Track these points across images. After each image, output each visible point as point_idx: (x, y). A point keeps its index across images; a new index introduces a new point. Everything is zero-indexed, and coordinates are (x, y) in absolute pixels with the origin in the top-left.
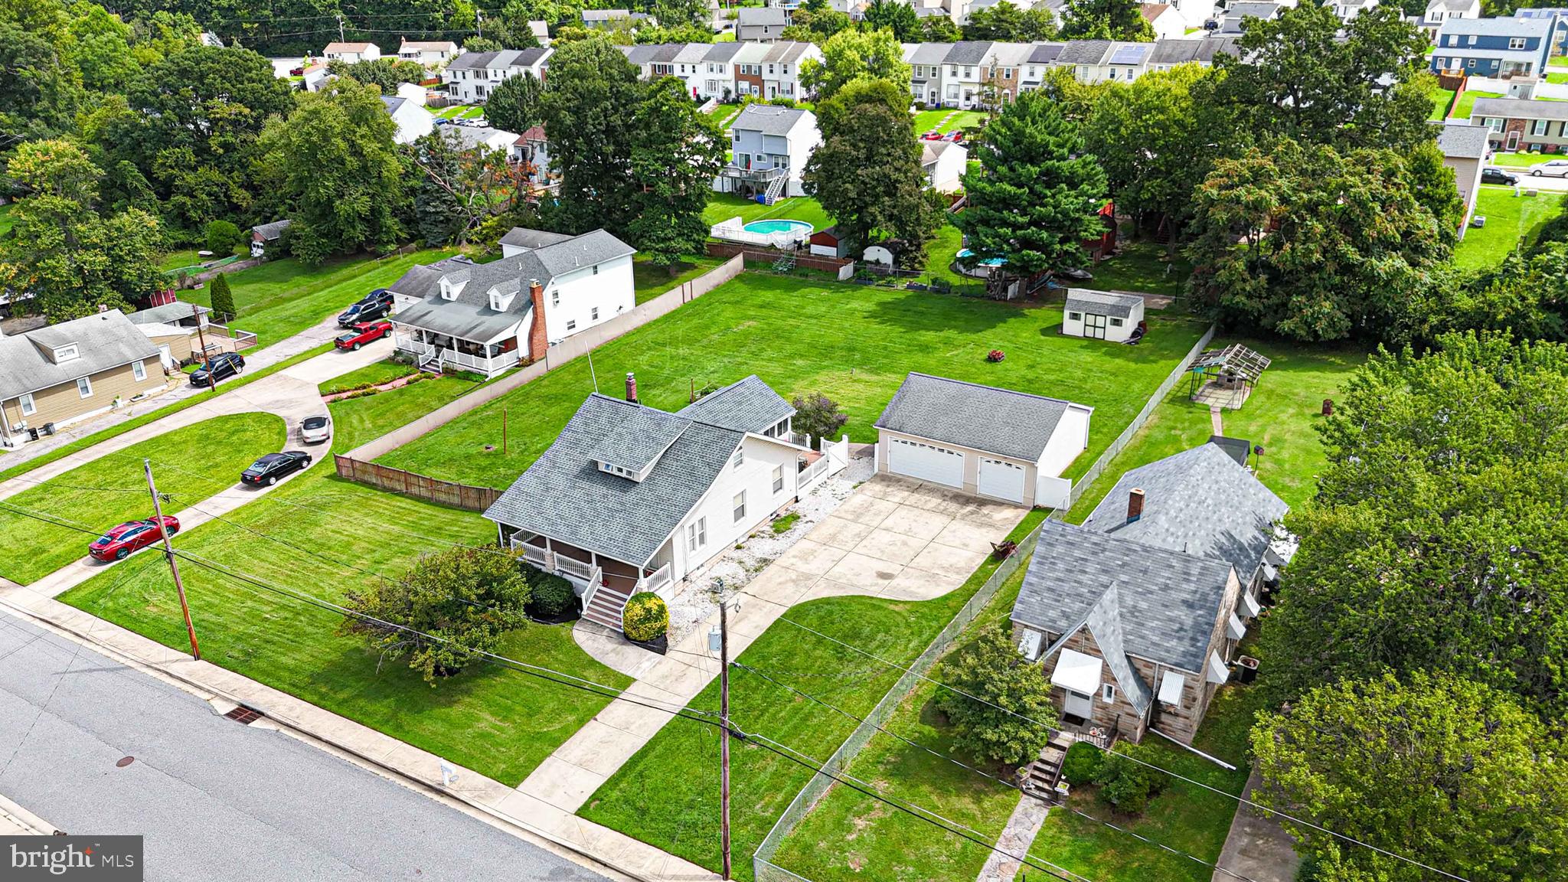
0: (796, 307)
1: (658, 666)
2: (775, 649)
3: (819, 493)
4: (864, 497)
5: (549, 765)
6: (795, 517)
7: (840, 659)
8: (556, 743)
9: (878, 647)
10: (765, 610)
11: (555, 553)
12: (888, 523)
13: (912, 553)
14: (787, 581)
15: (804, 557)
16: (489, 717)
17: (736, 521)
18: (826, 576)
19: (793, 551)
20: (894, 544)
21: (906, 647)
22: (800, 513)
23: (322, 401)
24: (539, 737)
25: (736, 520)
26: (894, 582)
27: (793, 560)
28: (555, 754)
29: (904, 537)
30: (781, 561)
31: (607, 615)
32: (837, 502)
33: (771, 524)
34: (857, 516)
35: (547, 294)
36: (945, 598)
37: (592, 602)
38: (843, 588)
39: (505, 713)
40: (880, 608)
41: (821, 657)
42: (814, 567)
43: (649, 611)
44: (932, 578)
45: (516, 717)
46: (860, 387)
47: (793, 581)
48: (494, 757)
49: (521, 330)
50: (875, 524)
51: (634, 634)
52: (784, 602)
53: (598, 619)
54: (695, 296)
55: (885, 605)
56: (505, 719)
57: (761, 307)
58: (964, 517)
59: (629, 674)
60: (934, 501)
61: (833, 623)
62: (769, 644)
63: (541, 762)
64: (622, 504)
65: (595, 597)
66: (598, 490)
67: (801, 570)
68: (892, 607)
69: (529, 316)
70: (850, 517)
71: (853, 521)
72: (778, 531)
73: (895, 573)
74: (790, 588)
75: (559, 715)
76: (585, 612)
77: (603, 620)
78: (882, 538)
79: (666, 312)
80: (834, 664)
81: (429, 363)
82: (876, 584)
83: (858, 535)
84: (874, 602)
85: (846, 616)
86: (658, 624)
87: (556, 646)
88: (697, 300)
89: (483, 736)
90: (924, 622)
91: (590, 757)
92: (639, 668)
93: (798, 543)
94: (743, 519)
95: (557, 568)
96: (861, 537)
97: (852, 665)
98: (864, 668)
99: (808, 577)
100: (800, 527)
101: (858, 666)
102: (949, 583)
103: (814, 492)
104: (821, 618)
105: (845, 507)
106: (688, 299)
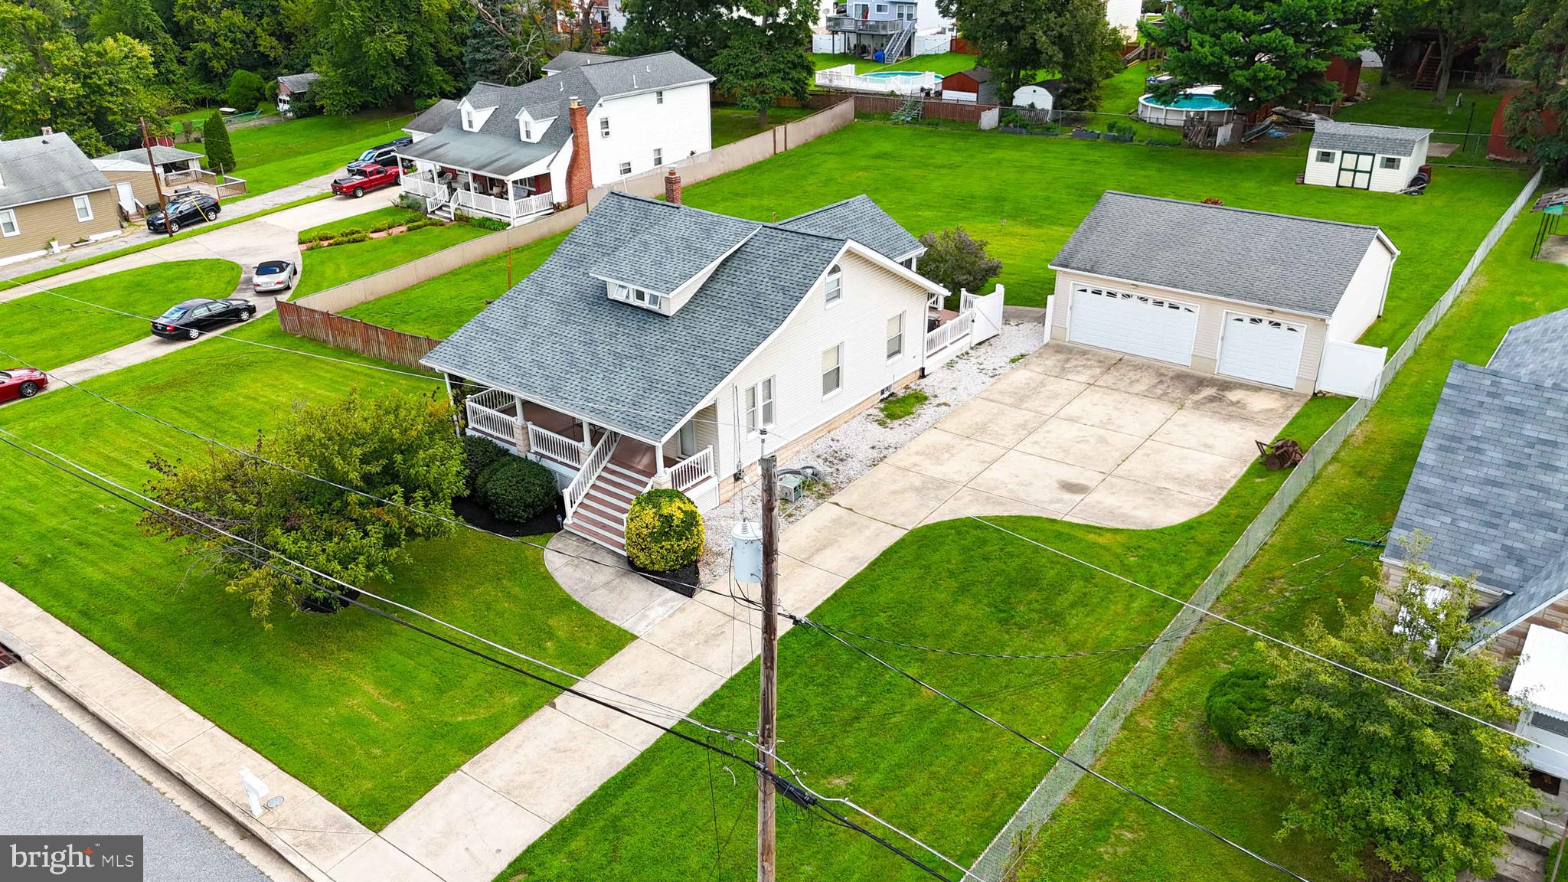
0: (922, 157)
1: (678, 615)
2: (884, 597)
3: (957, 366)
4: (1028, 374)
5: (451, 788)
6: (920, 398)
7: (1004, 622)
8: (473, 745)
9: (1073, 605)
10: (868, 533)
11: (530, 425)
12: (1072, 410)
13: (1117, 455)
14: (903, 491)
15: (935, 454)
16: (370, 689)
17: (825, 392)
18: (972, 485)
19: (915, 446)
20: (1084, 440)
21: (1127, 608)
22: (928, 392)
23: (298, 249)
24: (442, 732)
25: (826, 390)
26: (1092, 498)
27: (917, 459)
28: (465, 768)
29: (1102, 432)
30: (895, 459)
31: (604, 527)
32: (987, 379)
33: (882, 406)
34: (1020, 399)
35: (593, 121)
36: (1188, 527)
37: (581, 505)
38: (1001, 504)
39: (397, 685)
40: (1069, 538)
41: (967, 617)
42: (954, 468)
43: (668, 519)
44: (1158, 493)
45: (416, 692)
46: (1015, 242)
47: (917, 490)
48: (357, 766)
49: (557, 166)
50: (1050, 411)
51: (642, 559)
52: (899, 521)
53: (590, 532)
54: (790, 146)
55: (1080, 534)
56: (397, 692)
57: (877, 157)
58: (1197, 405)
59: (626, 626)
60: (1146, 381)
61: (986, 559)
62: (874, 588)
63: (438, 781)
64: (639, 347)
65: (587, 496)
66: (604, 326)
67: (930, 473)
68: (1091, 537)
69: (568, 149)
70: (1009, 401)
71: (1012, 406)
72: (892, 416)
73: (1092, 484)
74: (911, 501)
75: (491, 693)
76: (569, 521)
77: (596, 534)
78: (1061, 432)
79: (751, 161)
80: (993, 631)
81: (440, 209)
82: (1059, 501)
83: (1024, 426)
84: (1057, 527)
85: (1009, 549)
86: (684, 545)
87: (513, 572)
88: (792, 150)
89: (351, 722)
90: (1156, 567)
91: (525, 778)
92: (644, 616)
93: (926, 434)
94: (837, 391)
95: (534, 449)
96: (1028, 430)
97: (1025, 634)
98: (1051, 641)
99: (941, 484)
100: (927, 412)
101: (1039, 635)
102: (1190, 504)
103: (951, 365)
104: (966, 550)
105: (998, 386)
106: (780, 149)
